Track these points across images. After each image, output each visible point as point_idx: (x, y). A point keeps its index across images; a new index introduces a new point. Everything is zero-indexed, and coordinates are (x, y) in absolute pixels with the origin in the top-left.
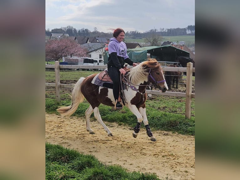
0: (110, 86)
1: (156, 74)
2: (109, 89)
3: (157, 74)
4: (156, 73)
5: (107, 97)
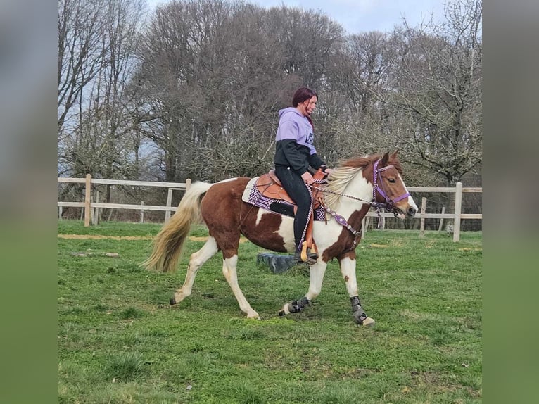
0: (288, 211)
1: (387, 182)
2: (284, 217)
3: (391, 182)
4: (389, 180)
5: (277, 234)
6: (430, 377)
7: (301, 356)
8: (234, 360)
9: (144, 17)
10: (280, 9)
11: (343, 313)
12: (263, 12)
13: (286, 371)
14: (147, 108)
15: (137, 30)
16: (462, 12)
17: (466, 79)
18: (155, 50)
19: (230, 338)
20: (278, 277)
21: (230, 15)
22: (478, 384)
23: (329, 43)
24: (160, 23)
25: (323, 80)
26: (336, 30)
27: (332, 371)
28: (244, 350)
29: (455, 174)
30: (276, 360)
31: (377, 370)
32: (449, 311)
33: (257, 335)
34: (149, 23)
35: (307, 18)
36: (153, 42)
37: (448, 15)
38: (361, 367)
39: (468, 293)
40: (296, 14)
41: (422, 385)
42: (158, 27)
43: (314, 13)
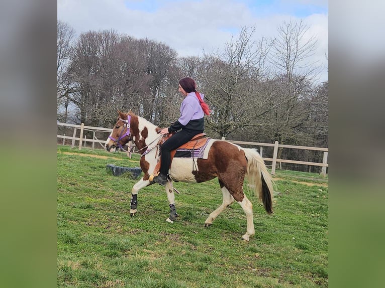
6: (174, 237)
7: (109, 220)
8: (71, 219)
9: (74, 38)
10: (145, 40)
11: (141, 199)
12: (136, 41)
13: (97, 227)
14: (72, 86)
15: (70, 44)
16: (234, 49)
17: (233, 84)
18: (79, 56)
19: (74, 207)
20: (115, 177)
21: (119, 41)
22: (198, 243)
23: (169, 60)
24: (82, 43)
25: (166, 79)
26: (173, 54)
27: (122, 230)
28: (79, 214)
29: (224, 133)
30: (94, 220)
31: (147, 231)
32: (199, 203)
33: (89, 207)
34: (77, 41)
35: (159, 47)
36: (78, 51)
37: (226, 49)
38: (138, 228)
39: (214, 195)
40: (153, 44)
41: (168, 241)
42: (81, 44)
43: (162, 44)
